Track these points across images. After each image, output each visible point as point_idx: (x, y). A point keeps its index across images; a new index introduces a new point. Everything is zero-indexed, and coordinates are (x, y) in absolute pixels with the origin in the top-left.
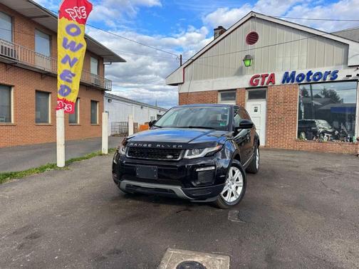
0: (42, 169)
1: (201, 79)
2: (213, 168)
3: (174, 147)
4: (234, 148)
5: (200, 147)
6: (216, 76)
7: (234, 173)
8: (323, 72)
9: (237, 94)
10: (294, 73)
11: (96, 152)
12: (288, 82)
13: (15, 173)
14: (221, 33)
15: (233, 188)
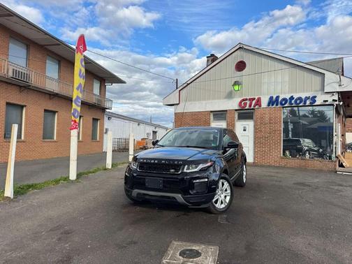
0: (57, 182)
1: (195, 100)
2: (206, 180)
3: (176, 163)
4: (223, 164)
5: (197, 163)
6: (209, 99)
7: (223, 184)
8: (303, 97)
9: (228, 115)
10: (278, 97)
11: (101, 167)
12: (273, 105)
13: (36, 185)
14: (213, 61)
15: (223, 197)
